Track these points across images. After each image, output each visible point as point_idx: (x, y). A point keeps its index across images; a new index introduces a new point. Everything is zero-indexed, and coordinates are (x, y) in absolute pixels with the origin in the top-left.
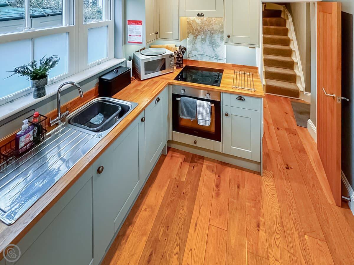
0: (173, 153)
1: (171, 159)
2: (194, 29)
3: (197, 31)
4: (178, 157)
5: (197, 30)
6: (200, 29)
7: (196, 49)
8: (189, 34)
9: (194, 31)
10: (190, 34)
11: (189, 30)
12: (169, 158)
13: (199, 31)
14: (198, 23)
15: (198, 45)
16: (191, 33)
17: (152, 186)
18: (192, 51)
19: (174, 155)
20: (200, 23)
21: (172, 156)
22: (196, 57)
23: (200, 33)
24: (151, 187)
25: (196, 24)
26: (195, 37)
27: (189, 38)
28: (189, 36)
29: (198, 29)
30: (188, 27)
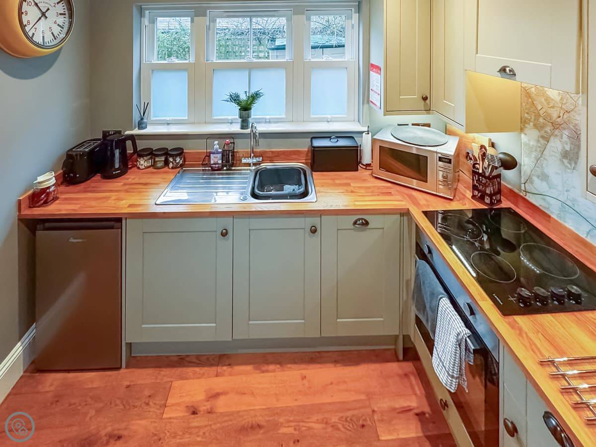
0: (413, 374)
1: (399, 375)
2: (541, 112)
3: (550, 124)
4: (416, 394)
5: (547, 117)
6: (559, 120)
7: (544, 177)
8: (527, 125)
9: (541, 120)
10: (529, 124)
11: (527, 113)
12: (400, 372)
13: (556, 126)
14: (552, 97)
15: (553, 166)
16: (532, 124)
17: (338, 365)
18: (535, 178)
19: (412, 378)
20: (558, 98)
21: (406, 375)
22: (544, 199)
23: (557, 132)
24: (335, 366)
25: (548, 99)
26: (543, 137)
27: (526, 134)
28: (526, 131)
29: (550, 116)
30: (524, 104)
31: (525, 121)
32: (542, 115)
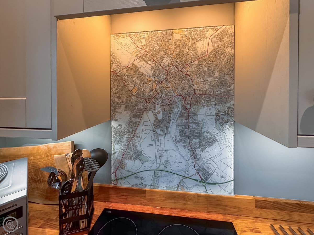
2: (133, 92)
3: (143, 100)
6: (151, 93)
7: (137, 155)
8: (117, 110)
9: (134, 99)
10: (119, 108)
11: (118, 97)
14: (145, 73)
16: (123, 107)
18: (126, 161)
20: (150, 73)
23: (150, 106)
25: (140, 76)
26: (135, 116)
27: (116, 120)
28: (116, 117)
29: (142, 92)
30: (114, 89)
31: (116, 106)
32: (134, 94)
